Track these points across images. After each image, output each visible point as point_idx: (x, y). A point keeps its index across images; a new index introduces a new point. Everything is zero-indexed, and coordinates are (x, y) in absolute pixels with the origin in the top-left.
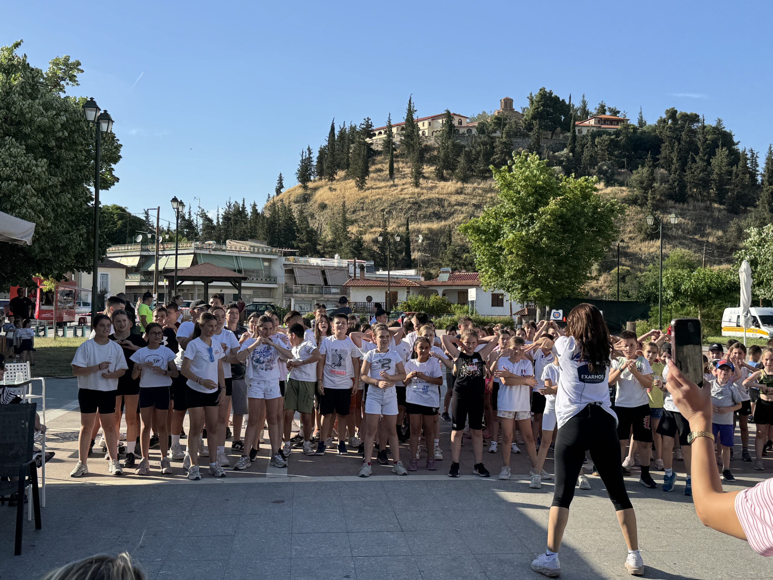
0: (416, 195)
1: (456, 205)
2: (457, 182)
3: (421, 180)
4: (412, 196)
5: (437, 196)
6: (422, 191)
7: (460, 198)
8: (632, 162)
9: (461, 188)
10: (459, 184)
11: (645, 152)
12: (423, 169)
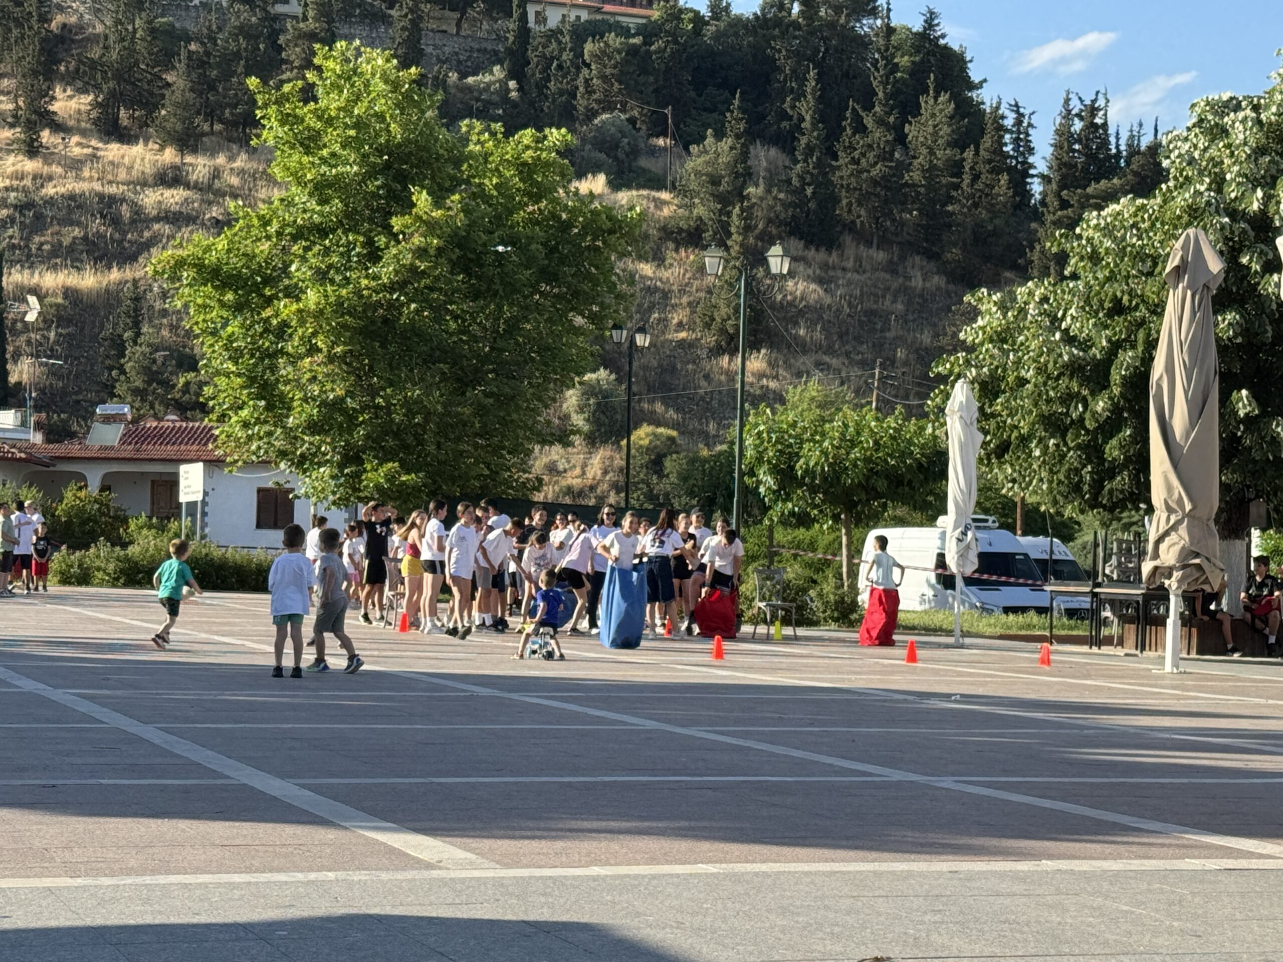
0: (28, 182)
1: (157, 219)
2: (162, 149)
3: (46, 136)
4: (15, 183)
5: (97, 186)
6: (46, 170)
7: (173, 197)
8: (688, 120)
9: (175, 168)
10: (170, 155)
11: (727, 93)
12: (53, 98)
